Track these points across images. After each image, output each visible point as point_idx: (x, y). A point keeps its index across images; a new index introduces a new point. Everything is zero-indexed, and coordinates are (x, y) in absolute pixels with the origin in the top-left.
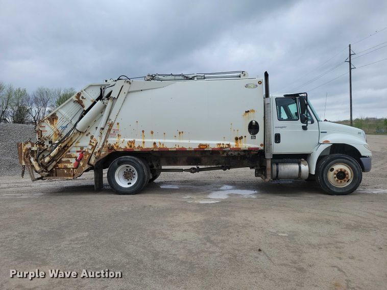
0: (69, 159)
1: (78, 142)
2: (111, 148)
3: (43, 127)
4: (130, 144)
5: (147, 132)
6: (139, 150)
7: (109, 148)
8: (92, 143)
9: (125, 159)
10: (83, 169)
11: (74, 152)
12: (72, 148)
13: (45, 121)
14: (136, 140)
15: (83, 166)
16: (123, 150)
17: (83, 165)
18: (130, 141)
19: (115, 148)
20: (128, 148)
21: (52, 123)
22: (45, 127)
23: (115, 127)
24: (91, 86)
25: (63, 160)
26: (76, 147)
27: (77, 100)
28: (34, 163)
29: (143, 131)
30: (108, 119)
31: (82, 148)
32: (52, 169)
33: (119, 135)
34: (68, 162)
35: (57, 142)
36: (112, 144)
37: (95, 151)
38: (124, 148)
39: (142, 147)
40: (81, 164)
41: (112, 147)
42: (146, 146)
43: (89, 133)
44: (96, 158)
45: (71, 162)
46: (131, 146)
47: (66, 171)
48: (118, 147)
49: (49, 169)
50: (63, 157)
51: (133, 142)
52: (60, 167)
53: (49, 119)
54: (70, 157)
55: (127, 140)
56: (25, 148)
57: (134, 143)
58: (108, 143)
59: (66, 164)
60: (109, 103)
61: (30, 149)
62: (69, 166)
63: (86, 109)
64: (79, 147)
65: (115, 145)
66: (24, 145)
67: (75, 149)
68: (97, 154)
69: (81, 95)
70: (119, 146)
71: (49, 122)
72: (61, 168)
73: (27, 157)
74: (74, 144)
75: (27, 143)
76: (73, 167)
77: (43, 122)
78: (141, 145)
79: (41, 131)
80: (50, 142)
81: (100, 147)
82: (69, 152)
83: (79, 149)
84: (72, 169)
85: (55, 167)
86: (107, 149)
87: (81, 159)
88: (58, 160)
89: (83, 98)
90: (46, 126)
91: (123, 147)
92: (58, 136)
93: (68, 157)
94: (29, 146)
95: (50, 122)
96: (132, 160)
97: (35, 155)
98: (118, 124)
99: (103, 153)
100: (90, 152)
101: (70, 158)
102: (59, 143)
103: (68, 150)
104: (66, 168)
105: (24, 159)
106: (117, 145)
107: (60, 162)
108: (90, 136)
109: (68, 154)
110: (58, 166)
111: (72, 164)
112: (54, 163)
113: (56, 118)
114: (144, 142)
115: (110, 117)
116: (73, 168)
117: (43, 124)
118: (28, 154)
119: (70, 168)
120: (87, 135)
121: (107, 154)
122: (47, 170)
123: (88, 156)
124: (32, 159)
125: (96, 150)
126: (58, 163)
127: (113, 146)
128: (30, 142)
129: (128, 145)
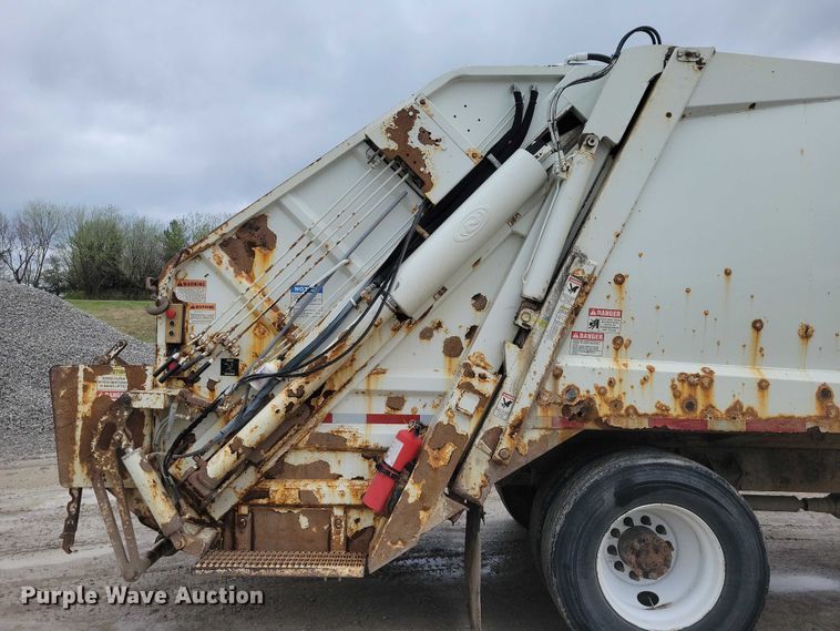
0: (327, 457)
1: (378, 372)
2: (576, 409)
3: (195, 284)
4: (685, 391)
5: (780, 332)
6: (739, 426)
7: (566, 409)
8: (475, 382)
9: (658, 476)
10: (418, 523)
11: (353, 418)
12: (346, 399)
13: (208, 254)
14: (720, 371)
15: (424, 503)
16: (645, 424)
17: (422, 498)
18: (684, 378)
19: (603, 410)
20: (676, 411)
21: (243, 265)
22: (202, 284)
23: (600, 297)
24: (461, 80)
25: (296, 459)
26: (367, 393)
27: (393, 146)
28: (144, 479)
29: (757, 326)
30: (568, 252)
31: (396, 401)
32: (235, 509)
33: (618, 343)
34: (320, 471)
35: (272, 367)
36: (586, 387)
37: (487, 426)
38: (652, 410)
39: (751, 411)
40: (413, 490)
41: (587, 408)
42: (774, 408)
43: (439, 325)
44: (496, 463)
45: (334, 470)
46: (690, 405)
47: (304, 522)
48: (616, 404)
49: (218, 512)
50: (295, 448)
51: (705, 382)
52: (277, 498)
53: (225, 244)
54: (336, 444)
55: (670, 368)
56: (92, 395)
57: (707, 388)
58: (563, 384)
59: (311, 486)
60: (582, 165)
61: (125, 401)
62: (328, 494)
63: (436, 196)
64: (380, 393)
65: (601, 392)
66: (90, 378)
67: (361, 407)
68: (505, 443)
69: (418, 124)
70: (627, 402)
71: (226, 259)
72: (283, 505)
73: (104, 444)
74: (359, 382)
75: (102, 367)
76: (348, 500)
77: (197, 256)
78: (750, 400)
79: (185, 306)
80: (230, 367)
81: (525, 401)
82: (328, 419)
83: (380, 408)
84: (338, 512)
85: (249, 496)
86: (556, 413)
87: (409, 463)
88: (271, 464)
89: (424, 136)
90: (212, 282)
91: (647, 406)
92: (270, 338)
93: (319, 450)
94: (114, 383)
95: (234, 260)
96: (695, 482)
97: (146, 431)
98: (620, 280)
99: (534, 435)
100: (465, 428)
101: (334, 450)
102: (285, 374)
103: (326, 410)
104: (310, 505)
105: (87, 457)
106: (613, 394)
107: (281, 470)
108: (439, 338)
109: (324, 428)
110: (265, 494)
111: (342, 485)
112: (248, 479)
113: (268, 242)
114: (763, 386)
115: (582, 244)
116: (347, 508)
117: (195, 272)
118: (110, 428)
119: (331, 506)
120: (426, 335)
121: (554, 443)
122: (204, 512)
123: (449, 449)
124: (134, 460)
125: (497, 419)
126: (269, 476)
127: (591, 400)
128: (121, 362)
129: (676, 395)
